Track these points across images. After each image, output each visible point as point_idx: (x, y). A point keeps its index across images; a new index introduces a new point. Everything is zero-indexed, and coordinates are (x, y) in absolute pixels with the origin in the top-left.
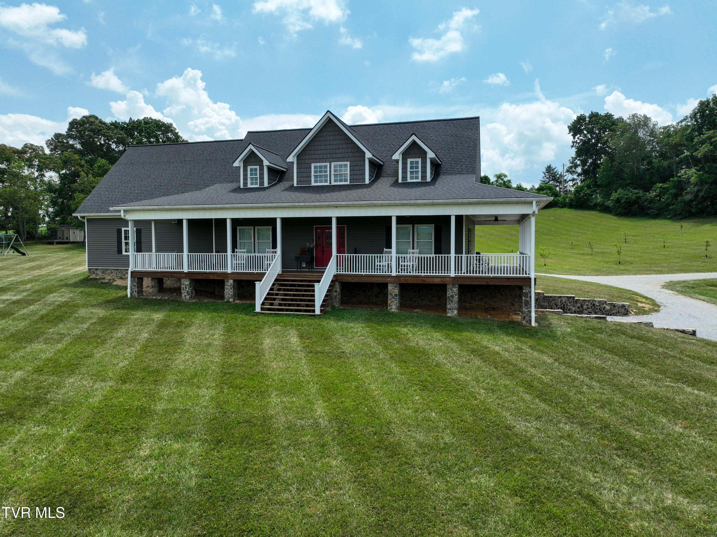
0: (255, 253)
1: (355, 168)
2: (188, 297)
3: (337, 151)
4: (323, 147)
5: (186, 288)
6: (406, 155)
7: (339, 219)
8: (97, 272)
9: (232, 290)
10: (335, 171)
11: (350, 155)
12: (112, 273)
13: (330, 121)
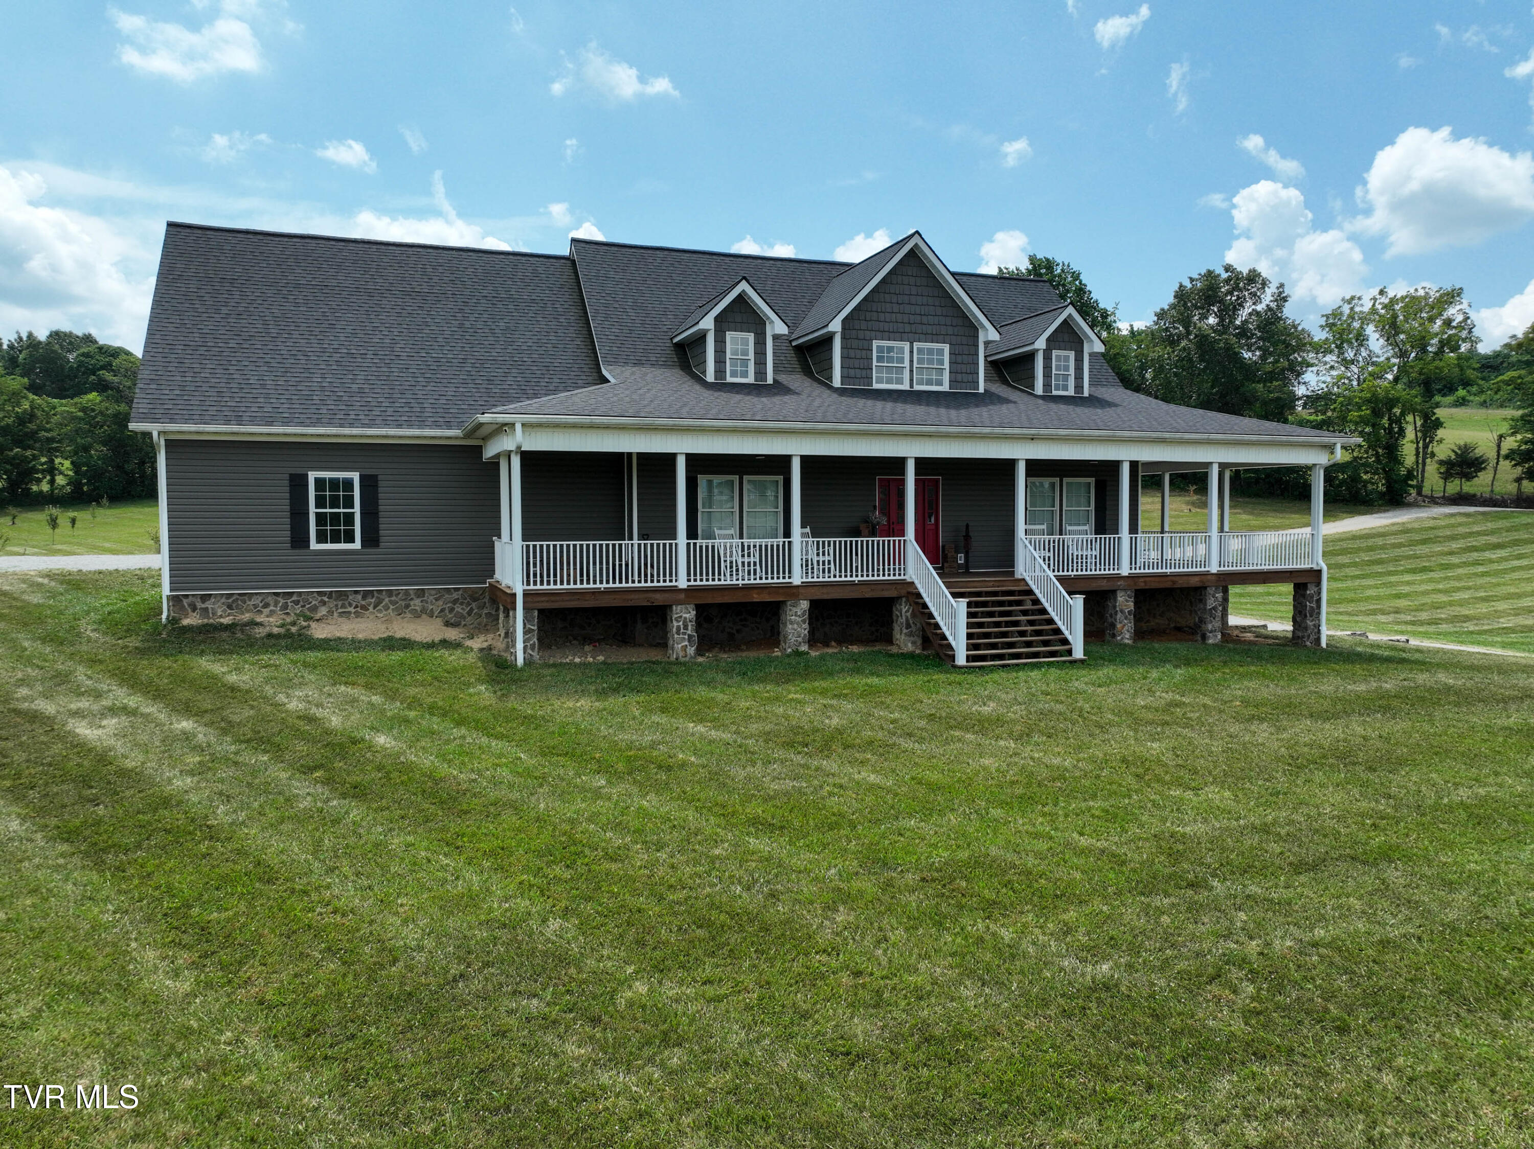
0: (741, 537)
1: (959, 359)
2: (691, 651)
3: (925, 319)
4: (896, 308)
5: (686, 627)
6: (1052, 342)
7: (921, 463)
8: (208, 605)
9: (806, 626)
10: (920, 361)
11: (950, 330)
12: (266, 605)
13: (913, 254)
